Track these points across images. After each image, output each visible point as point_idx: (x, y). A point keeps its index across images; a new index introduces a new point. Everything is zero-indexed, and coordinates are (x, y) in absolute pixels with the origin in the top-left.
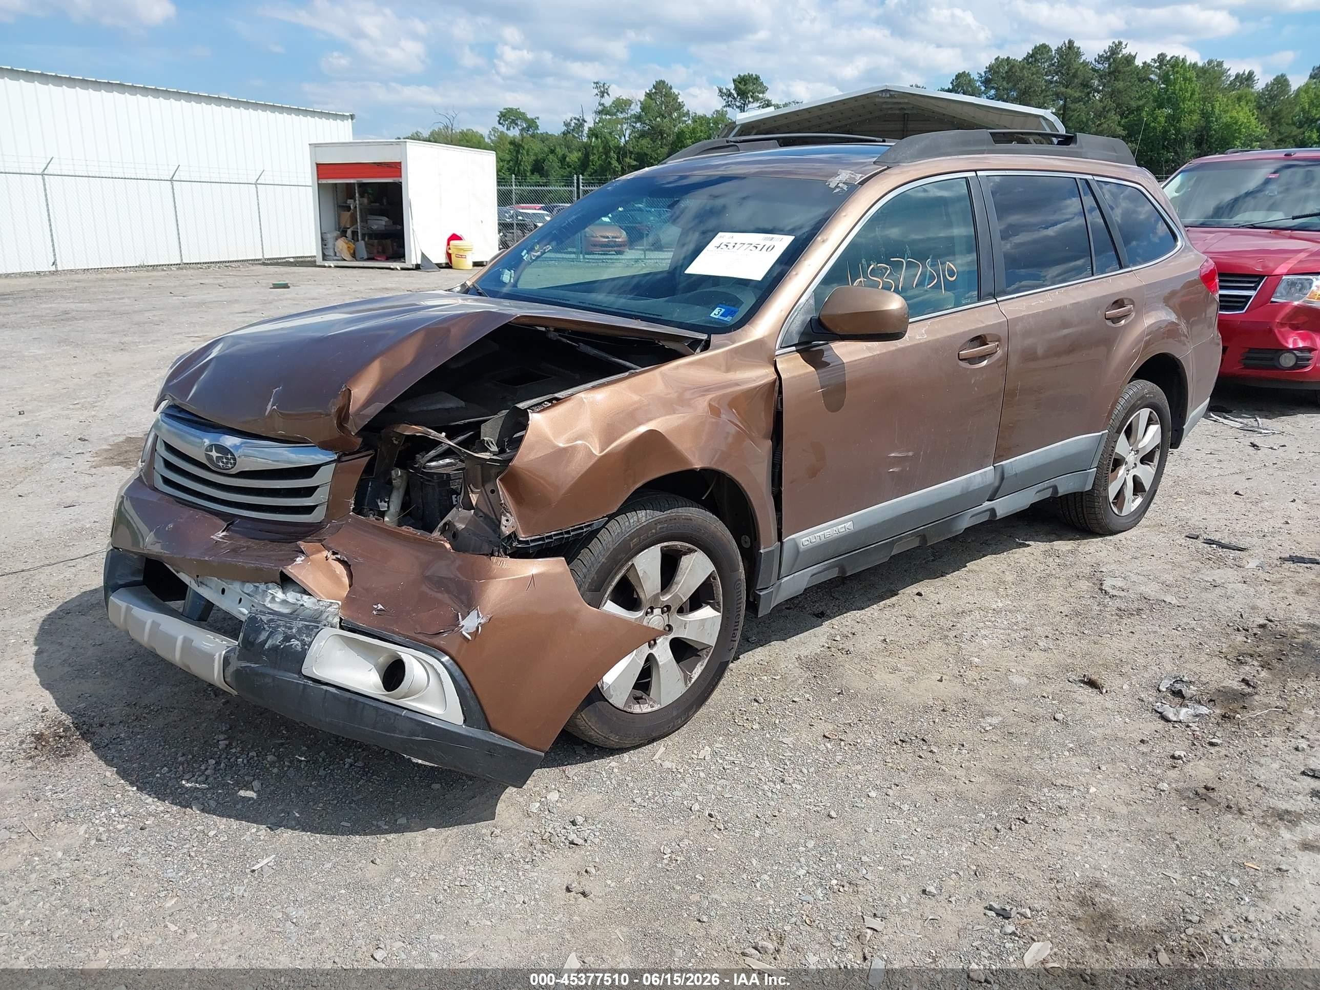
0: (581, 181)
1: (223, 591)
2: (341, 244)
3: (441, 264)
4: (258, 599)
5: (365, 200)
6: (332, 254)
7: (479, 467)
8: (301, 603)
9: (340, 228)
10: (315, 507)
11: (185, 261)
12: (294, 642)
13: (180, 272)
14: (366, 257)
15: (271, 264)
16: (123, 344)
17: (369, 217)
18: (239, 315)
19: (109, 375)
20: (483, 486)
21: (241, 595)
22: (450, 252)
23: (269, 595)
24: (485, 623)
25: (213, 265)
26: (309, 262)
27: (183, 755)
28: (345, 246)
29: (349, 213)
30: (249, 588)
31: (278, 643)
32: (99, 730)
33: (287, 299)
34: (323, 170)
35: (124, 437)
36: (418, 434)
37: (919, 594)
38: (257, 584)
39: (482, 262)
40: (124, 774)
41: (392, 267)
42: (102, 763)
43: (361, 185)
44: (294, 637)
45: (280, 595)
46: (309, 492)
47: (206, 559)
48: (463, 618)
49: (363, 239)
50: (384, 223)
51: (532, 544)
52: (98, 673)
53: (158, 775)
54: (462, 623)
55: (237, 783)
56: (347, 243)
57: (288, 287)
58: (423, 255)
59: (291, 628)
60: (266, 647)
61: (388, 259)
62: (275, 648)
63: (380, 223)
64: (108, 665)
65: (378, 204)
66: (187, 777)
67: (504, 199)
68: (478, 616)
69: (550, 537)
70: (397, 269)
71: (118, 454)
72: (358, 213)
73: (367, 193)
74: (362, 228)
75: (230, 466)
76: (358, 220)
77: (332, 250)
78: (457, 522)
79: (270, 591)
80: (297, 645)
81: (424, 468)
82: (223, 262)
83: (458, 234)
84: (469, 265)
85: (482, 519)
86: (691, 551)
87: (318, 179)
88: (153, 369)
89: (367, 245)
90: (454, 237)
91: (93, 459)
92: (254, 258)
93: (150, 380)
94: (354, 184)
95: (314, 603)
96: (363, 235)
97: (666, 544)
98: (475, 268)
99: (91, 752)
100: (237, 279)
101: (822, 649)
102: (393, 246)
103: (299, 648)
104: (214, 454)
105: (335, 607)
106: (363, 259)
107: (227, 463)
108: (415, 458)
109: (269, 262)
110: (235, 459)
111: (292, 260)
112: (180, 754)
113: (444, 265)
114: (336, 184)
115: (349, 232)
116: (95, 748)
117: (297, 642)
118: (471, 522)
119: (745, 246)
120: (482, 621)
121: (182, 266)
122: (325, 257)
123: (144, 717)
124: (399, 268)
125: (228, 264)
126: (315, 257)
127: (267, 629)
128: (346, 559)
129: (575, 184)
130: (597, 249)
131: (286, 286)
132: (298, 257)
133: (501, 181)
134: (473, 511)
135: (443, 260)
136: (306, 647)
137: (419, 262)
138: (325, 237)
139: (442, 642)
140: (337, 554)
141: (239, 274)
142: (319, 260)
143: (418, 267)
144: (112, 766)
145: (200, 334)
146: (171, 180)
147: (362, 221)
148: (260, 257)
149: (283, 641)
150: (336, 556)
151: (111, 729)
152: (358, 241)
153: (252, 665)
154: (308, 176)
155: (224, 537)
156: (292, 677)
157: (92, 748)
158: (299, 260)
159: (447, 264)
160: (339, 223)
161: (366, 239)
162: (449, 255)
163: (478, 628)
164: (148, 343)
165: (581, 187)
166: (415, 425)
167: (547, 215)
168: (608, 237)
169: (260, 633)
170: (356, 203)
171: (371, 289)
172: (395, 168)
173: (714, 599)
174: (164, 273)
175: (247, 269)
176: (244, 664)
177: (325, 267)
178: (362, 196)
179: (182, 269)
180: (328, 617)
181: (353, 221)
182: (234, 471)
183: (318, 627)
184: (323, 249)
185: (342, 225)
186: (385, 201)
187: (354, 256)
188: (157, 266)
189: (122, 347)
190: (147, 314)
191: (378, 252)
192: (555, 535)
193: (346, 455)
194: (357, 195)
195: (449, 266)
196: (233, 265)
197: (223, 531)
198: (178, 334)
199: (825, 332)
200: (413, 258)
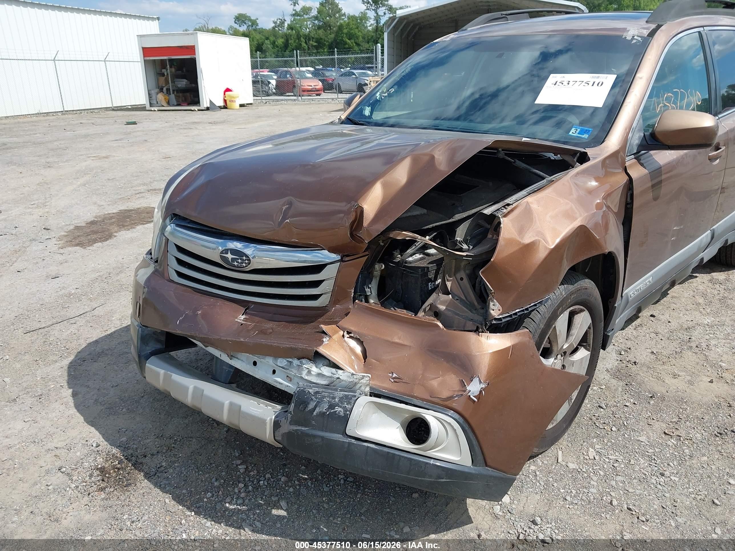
0: (298, 54)
1: (255, 363)
2: (161, 97)
3: (221, 106)
4: (293, 372)
5: (173, 70)
6: (155, 103)
7: (454, 261)
8: (337, 376)
9: (159, 87)
10: (320, 295)
11: (66, 109)
12: (338, 409)
13: (64, 116)
14: (176, 104)
15: (118, 110)
16: (48, 163)
17: (176, 80)
18: (114, 142)
19: (47, 184)
20: (455, 275)
21: (274, 367)
22: (226, 99)
23: (304, 369)
24: (486, 387)
25: (83, 111)
26: (140, 108)
27: (216, 480)
28: (163, 98)
29: (164, 78)
30: (282, 362)
31: (324, 410)
32: (144, 460)
33: (138, 131)
34: (146, 51)
35: (74, 226)
36: (407, 239)
37: (652, 316)
38: (290, 360)
39: (244, 104)
40: (179, 499)
41: (192, 109)
42: (158, 491)
43: (171, 60)
44: (337, 405)
45: (314, 369)
46: (316, 284)
47: (242, 340)
48: (468, 385)
49: (173, 93)
50: (185, 83)
51: (503, 320)
52: (124, 410)
53: (205, 500)
54: (468, 388)
55: (268, 504)
56: (164, 96)
57: (136, 124)
58: (211, 101)
59: (334, 398)
60: (315, 413)
61: (189, 104)
62: (322, 414)
63: (183, 83)
64: (129, 402)
65: (180, 72)
66: (228, 500)
67: (254, 66)
68: (480, 382)
69: (515, 314)
70: (196, 111)
71: (74, 238)
72: (169, 77)
73: (174, 65)
74: (172, 86)
75: (244, 265)
76: (170, 82)
77: (155, 100)
78: (439, 304)
79: (304, 366)
80: (340, 411)
81: (406, 262)
82: (89, 109)
83: (230, 88)
84: (238, 107)
85: (458, 301)
86: (582, 311)
87: (144, 56)
88: (74, 179)
89: (175, 96)
90: (228, 90)
91: (58, 243)
92: (106, 107)
93: (75, 186)
94: (166, 60)
95: (348, 377)
96: (173, 91)
97: (571, 308)
98: (241, 108)
99: (146, 481)
100: (101, 120)
101: (618, 362)
102: (190, 96)
103: (342, 414)
104: (230, 256)
105: (367, 379)
106: (174, 105)
107: (242, 263)
108: (393, 254)
109: (116, 109)
110: (249, 260)
111: (130, 107)
112: (214, 480)
113: (222, 107)
114: (155, 60)
115: (165, 89)
116: (148, 476)
117: (340, 409)
118: (449, 305)
119: (578, 83)
120: (483, 386)
121: (64, 112)
122: (151, 105)
123: (173, 447)
124: (197, 110)
125: (91, 111)
126: (145, 104)
127: (315, 399)
128: (358, 337)
129: (295, 56)
130: (306, 93)
131: (134, 123)
132: (133, 105)
133: (252, 56)
134: (450, 296)
135: (222, 104)
136: (348, 412)
137: (209, 106)
138: (150, 92)
139: (454, 404)
140: (351, 333)
141: (101, 116)
142: (148, 107)
143: (208, 109)
144: (167, 493)
145: (95, 155)
146: (54, 60)
147: (172, 82)
148: (111, 106)
149: (328, 408)
150: (350, 335)
151: (153, 459)
152: (170, 94)
153: (303, 428)
154: (137, 56)
155: (245, 320)
156: (338, 437)
157: (145, 476)
158: (134, 107)
159: (224, 106)
160: (158, 84)
161: (175, 93)
162: (225, 101)
163: (481, 392)
164: (65, 162)
165: (299, 58)
166: (405, 231)
167: (274, 75)
168: (311, 86)
169: (308, 403)
170: (168, 71)
171: (186, 123)
172: (191, 49)
173: (587, 343)
174: (54, 117)
175: (104, 113)
176: (295, 428)
177: (152, 111)
178: (171, 67)
179: (65, 114)
180: (361, 387)
181: (167, 82)
182: (248, 269)
183: (355, 396)
184: (149, 100)
185: (160, 85)
186: (184, 70)
187: (169, 103)
188: (49, 113)
189: (49, 165)
190: (55, 143)
191: (182, 101)
192: (519, 312)
193: (348, 256)
194: (168, 66)
195: (225, 107)
196: (96, 111)
197: (243, 315)
198: (81, 155)
199: (658, 143)
200: (205, 103)
